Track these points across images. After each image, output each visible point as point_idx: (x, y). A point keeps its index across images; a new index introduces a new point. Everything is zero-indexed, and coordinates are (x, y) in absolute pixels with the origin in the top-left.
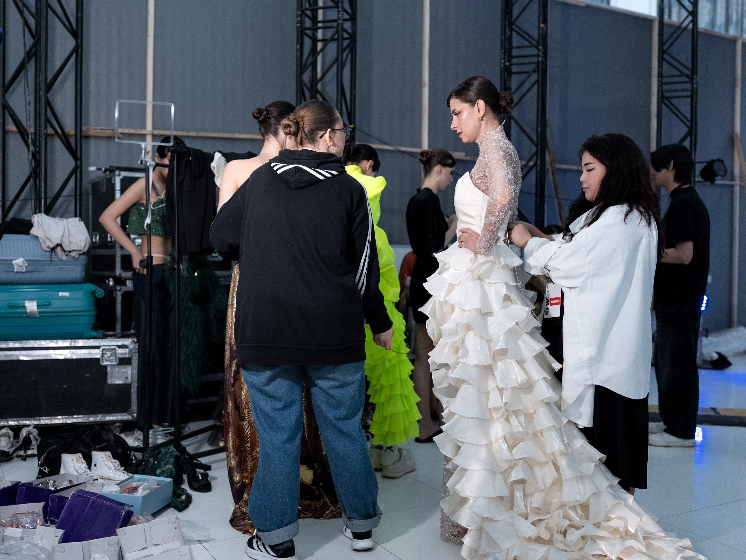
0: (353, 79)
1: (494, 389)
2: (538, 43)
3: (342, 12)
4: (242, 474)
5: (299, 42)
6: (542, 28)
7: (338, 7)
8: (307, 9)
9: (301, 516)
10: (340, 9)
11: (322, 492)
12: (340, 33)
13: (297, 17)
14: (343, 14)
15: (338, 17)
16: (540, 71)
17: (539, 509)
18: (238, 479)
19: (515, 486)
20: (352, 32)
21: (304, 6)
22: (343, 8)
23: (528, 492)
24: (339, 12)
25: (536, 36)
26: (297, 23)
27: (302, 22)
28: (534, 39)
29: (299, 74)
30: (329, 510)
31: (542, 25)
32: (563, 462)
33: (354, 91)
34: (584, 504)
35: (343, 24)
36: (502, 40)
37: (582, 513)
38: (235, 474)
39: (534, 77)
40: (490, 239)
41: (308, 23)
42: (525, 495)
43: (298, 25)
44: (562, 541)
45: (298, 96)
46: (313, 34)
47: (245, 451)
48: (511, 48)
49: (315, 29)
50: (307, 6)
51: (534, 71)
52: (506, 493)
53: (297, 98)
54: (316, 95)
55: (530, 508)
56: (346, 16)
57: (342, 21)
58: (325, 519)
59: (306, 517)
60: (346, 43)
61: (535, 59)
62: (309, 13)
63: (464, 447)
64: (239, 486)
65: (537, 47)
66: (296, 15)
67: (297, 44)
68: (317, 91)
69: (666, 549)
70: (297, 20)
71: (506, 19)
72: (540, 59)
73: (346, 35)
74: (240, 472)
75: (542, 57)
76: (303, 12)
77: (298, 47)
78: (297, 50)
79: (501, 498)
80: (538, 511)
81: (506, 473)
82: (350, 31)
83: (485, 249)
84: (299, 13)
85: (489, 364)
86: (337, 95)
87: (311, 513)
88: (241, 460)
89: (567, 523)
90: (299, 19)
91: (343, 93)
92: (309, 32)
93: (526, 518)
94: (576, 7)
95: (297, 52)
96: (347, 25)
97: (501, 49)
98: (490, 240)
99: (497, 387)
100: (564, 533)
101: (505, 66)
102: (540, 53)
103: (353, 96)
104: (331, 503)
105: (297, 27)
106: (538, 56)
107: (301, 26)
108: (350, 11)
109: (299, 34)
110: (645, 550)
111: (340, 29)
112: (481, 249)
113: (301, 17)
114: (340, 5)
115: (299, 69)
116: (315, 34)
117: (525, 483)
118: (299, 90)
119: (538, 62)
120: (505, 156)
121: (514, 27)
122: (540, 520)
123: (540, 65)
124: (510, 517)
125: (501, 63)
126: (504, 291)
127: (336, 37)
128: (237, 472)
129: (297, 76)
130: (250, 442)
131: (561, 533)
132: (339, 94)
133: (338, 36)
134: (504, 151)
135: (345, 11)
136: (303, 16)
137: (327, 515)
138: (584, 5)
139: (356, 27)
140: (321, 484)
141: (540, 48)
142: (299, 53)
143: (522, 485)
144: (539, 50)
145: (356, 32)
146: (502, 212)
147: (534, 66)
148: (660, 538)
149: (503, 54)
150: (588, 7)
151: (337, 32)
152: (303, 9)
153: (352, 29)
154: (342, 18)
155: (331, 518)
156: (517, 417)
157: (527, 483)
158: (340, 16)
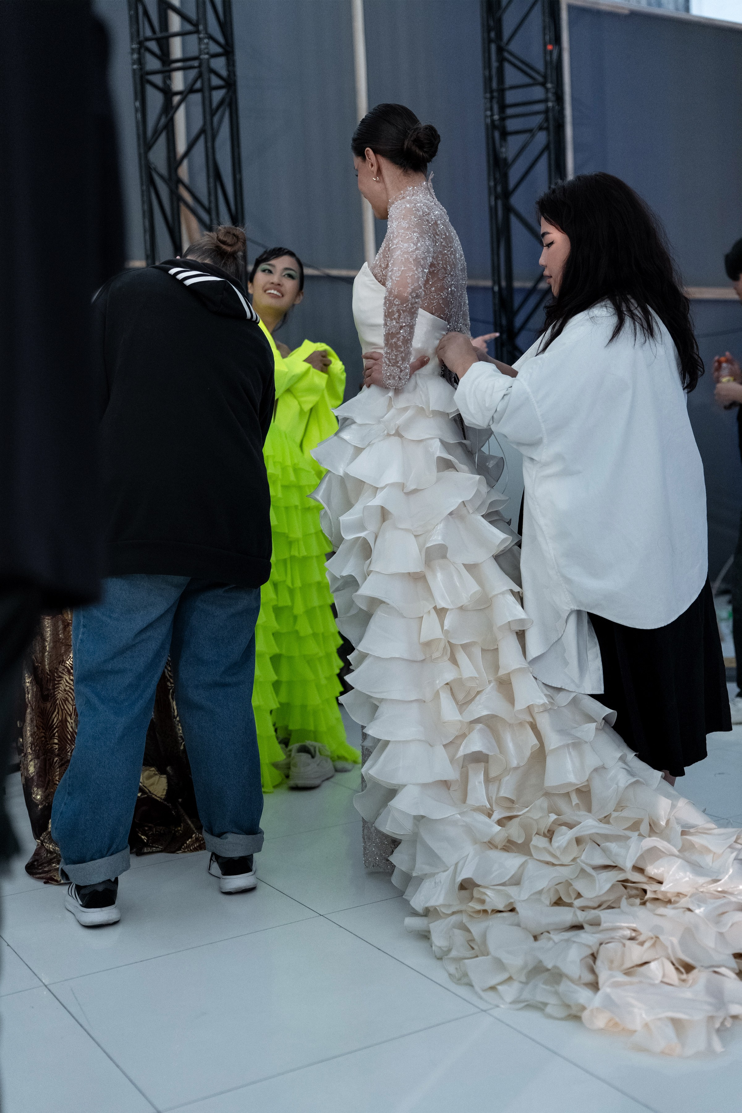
0: (236, 154)
1: (429, 612)
2: (545, 77)
3: (206, 41)
4: (46, 789)
5: (139, 97)
6: (551, 52)
7: (197, 32)
8: (148, 39)
9: (145, 851)
10: (202, 36)
11: (182, 811)
12: (206, 76)
13: (132, 54)
14: (207, 44)
15: (200, 50)
16: (551, 128)
17: (512, 801)
18: (39, 797)
19: (472, 767)
20: (229, 76)
21: (141, 33)
22: (206, 33)
23: (492, 774)
24: (200, 40)
25: (540, 66)
26: (133, 64)
27: (140, 62)
28: (538, 72)
29: (142, 151)
30: (191, 837)
31: (550, 47)
32: (544, 722)
33: (238, 176)
34: (584, 789)
35: (208, 60)
36: (485, 77)
37: (578, 802)
38: (35, 789)
39: (541, 138)
40: (396, 359)
41: (153, 63)
42: (488, 780)
43: (135, 67)
44: (545, 849)
45: (144, 188)
46: (164, 82)
47: (52, 751)
48: (502, 91)
49: (167, 73)
50: (149, 33)
51: (541, 128)
52: (451, 774)
53: (142, 191)
54: (177, 188)
55: (496, 799)
56: (218, 50)
57: (206, 56)
58: (185, 852)
59: (152, 853)
60: (218, 96)
61: (540, 107)
62: (153, 45)
63: (383, 709)
64: (41, 809)
65: (543, 84)
66: (129, 50)
67: (136, 99)
68: (179, 181)
69: (712, 848)
70: (132, 59)
71: (490, 41)
72: (550, 104)
73: (216, 81)
74: (43, 787)
75: (552, 101)
76: (141, 43)
77: (138, 104)
78: (136, 110)
79: (446, 784)
80: (509, 805)
81: (452, 745)
82: (224, 73)
83: (394, 378)
84: (135, 46)
85: (418, 570)
86: (208, 183)
87: (161, 845)
88: (45, 765)
89: (553, 817)
90: (135, 56)
91: (218, 176)
92: (157, 79)
93: (490, 816)
94: (612, 16)
95: (136, 114)
96: (219, 64)
97: (485, 92)
98: (398, 362)
99: (435, 608)
100: (550, 834)
101: (493, 121)
102: (550, 95)
103: (238, 184)
104: (196, 829)
105: (134, 70)
106: (546, 101)
107: (141, 69)
108: (221, 40)
109: (138, 81)
110: (677, 853)
111: (204, 69)
112: (389, 379)
113: (139, 53)
114: (201, 27)
115: (142, 142)
116: (168, 82)
117: (487, 762)
118: (144, 178)
119: (546, 111)
120: (419, 225)
121: (506, 55)
122: (510, 818)
123: (551, 115)
124: (459, 814)
125: (486, 116)
126: (437, 450)
127: (198, 85)
128: (38, 787)
129: (140, 155)
130: (57, 734)
131: (545, 835)
132: (212, 180)
133: (203, 84)
134: (420, 218)
135: (211, 38)
136: (142, 51)
137: (187, 847)
138: (626, 12)
139: (234, 65)
140: (180, 800)
141: (549, 85)
142: (139, 115)
143: (483, 764)
144: (547, 90)
145: (235, 75)
146: (404, 311)
147: (539, 119)
148: (705, 832)
149: (489, 100)
150: (635, 15)
151: (200, 75)
152: (142, 38)
153: (228, 71)
154: (206, 51)
155: (196, 850)
156: (470, 656)
157: (491, 761)
158: (203, 47)
